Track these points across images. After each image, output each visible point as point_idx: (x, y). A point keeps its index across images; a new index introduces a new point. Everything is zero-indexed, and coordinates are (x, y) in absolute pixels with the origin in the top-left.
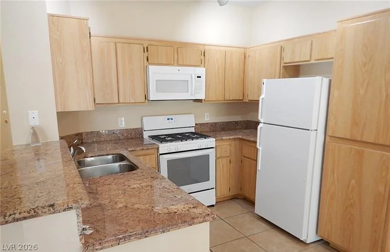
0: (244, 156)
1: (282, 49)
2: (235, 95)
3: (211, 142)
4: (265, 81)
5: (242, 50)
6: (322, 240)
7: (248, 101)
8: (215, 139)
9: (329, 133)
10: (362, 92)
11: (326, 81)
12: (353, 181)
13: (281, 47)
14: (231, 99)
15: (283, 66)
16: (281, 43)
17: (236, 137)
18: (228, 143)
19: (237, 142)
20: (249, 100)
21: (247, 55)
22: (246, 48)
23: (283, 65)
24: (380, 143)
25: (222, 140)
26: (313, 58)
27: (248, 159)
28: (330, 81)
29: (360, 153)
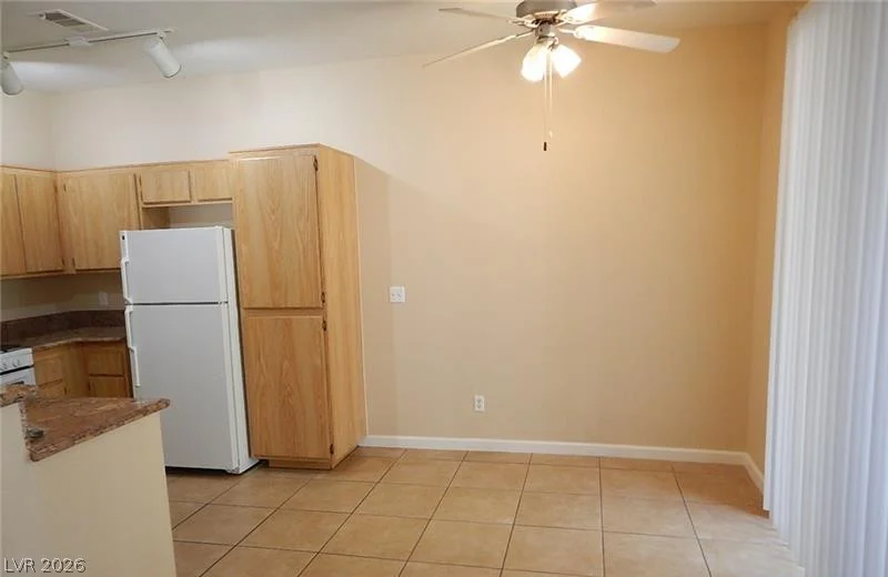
0: (91, 375)
1: (137, 180)
2: (43, 262)
3: (24, 356)
4: (125, 233)
5: (48, 175)
6: (261, 461)
7: (74, 272)
8: (30, 350)
9: (244, 304)
10: (276, 246)
11: (228, 232)
12: (286, 363)
13: (135, 176)
14: (41, 270)
15: (143, 208)
16: (134, 170)
17: (70, 341)
18: (55, 355)
19: (73, 350)
20: (77, 270)
21: (59, 185)
22: (55, 172)
23: (142, 205)
24: (307, 305)
25: (45, 349)
26: (195, 198)
27: (102, 378)
28: (233, 232)
29: (288, 324)
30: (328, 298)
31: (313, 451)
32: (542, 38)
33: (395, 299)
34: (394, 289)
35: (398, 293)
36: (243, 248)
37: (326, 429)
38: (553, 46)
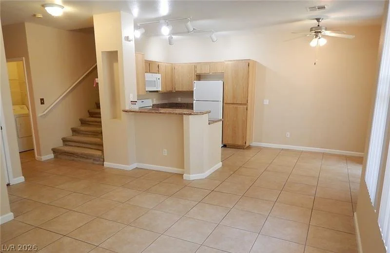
1: (195, 67)
2: (169, 89)
4: (195, 82)
6: (225, 145)
9: (225, 102)
10: (235, 86)
12: (235, 118)
15: (196, 75)
16: (194, 64)
21: (173, 67)
22: (172, 64)
24: (242, 103)
28: (223, 82)
29: (236, 108)
30: (248, 102)
31: (240, 143)
32: (317, 36)
33: (265, 103)
34: (265, 101)
35: (266, 102)
36: (226, 87)
37: (244, 137)
38: (320, 38)
